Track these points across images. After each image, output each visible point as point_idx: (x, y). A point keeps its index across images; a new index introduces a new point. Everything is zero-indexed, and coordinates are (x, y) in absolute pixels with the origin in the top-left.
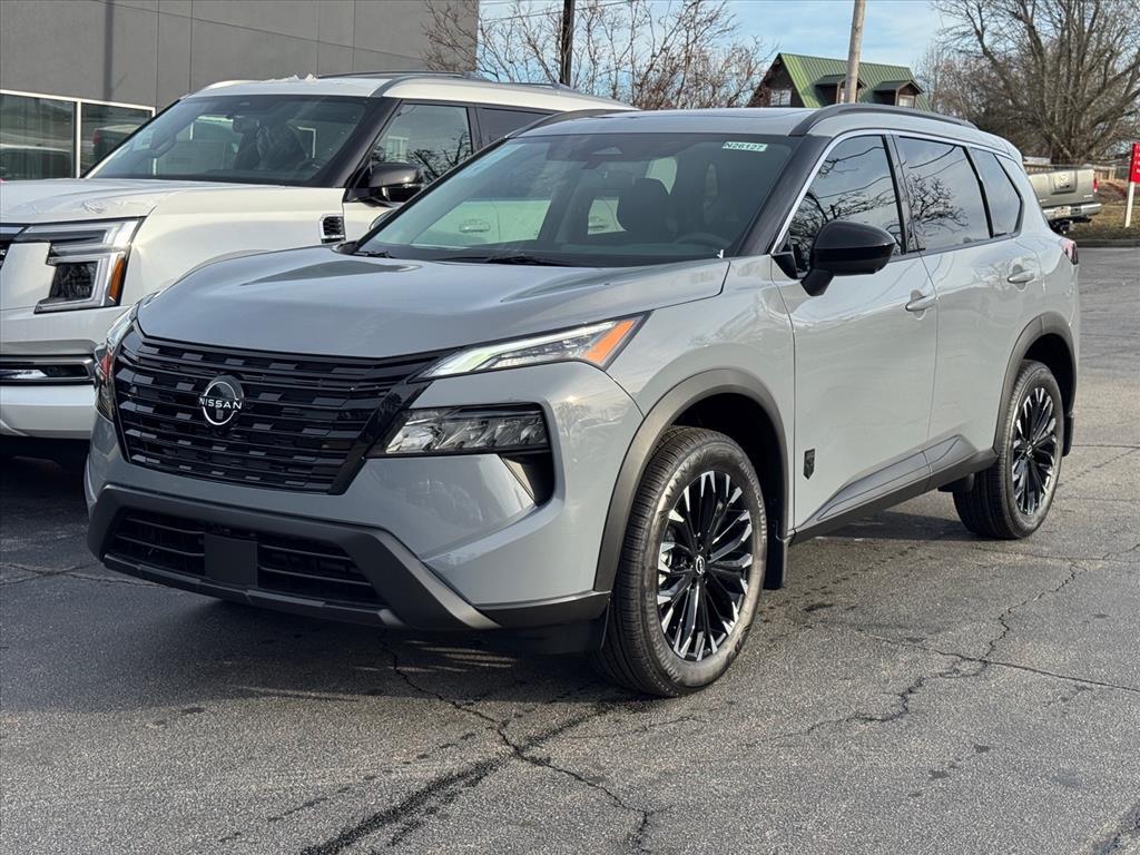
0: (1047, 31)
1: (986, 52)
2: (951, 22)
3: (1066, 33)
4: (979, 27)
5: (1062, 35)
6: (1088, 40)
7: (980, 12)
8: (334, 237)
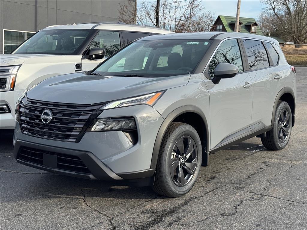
0: (292, 8)
1: (276, 14)
2: (266, 6)
3: (297, 8)
4: (273, 7)
5: (296, 9)
6: (303, 10)
7: (274, 3)
8: (78, 69)
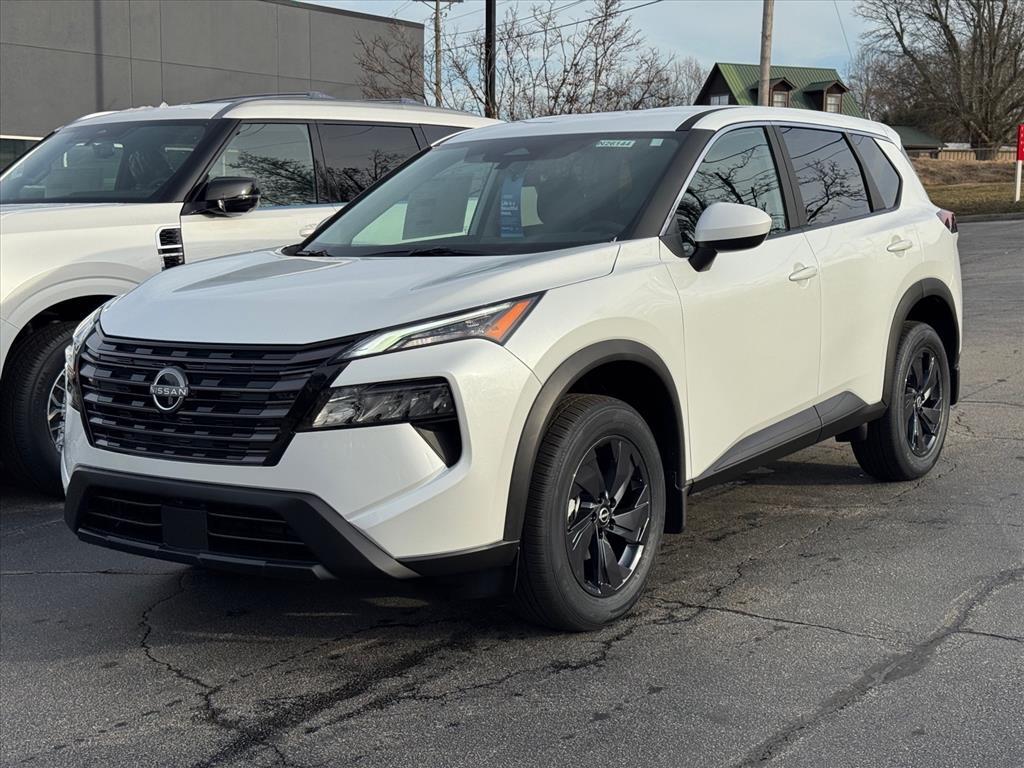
1: (906, 51)
2: (874, 25)
3: (978, 30)
4: (898, 29)
5: (975, 31)
6: (998, 35)
7: (899, 15)
